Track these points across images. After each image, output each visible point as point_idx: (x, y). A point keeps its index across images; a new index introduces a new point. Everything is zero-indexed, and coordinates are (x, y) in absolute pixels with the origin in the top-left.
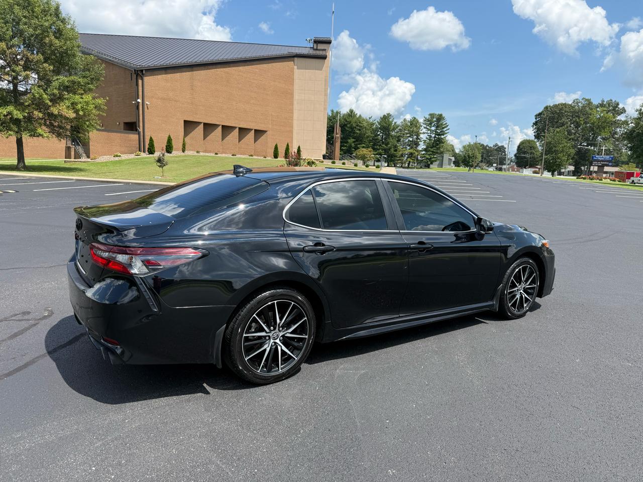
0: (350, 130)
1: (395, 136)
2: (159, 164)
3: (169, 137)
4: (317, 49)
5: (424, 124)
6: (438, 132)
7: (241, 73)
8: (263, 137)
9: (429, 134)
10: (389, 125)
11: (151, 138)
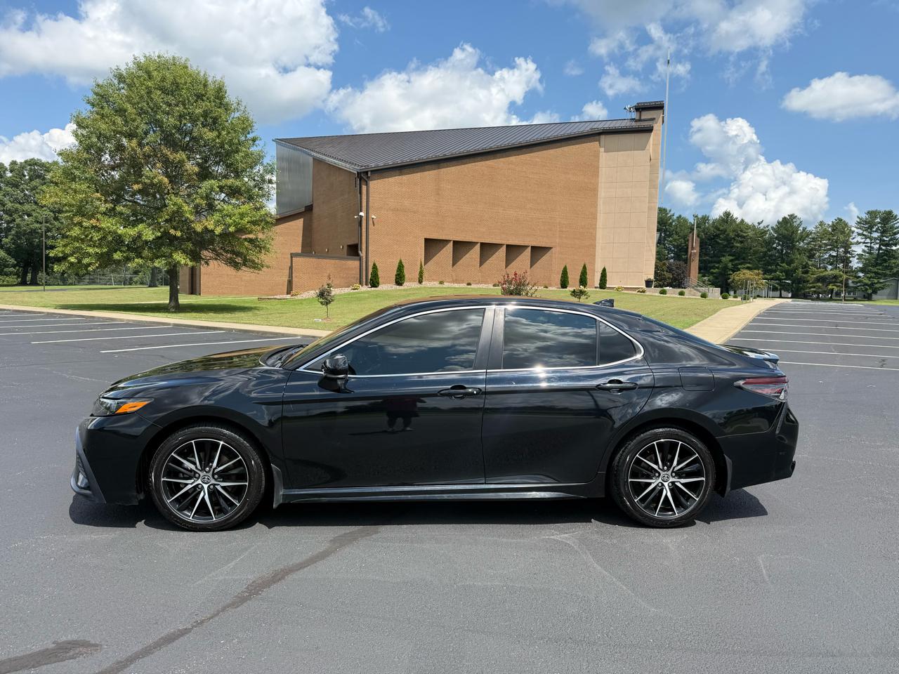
0: (725, 243)
1: (805, 250)
2: (321, 300)
3: (401, 262)
4: (640, 120)
5: (857, 228)
6: (884, 240)
7: (513, 166)
8: (546, 258)
9: (869, 245)
10: (793, 232)
11: (374, 265)
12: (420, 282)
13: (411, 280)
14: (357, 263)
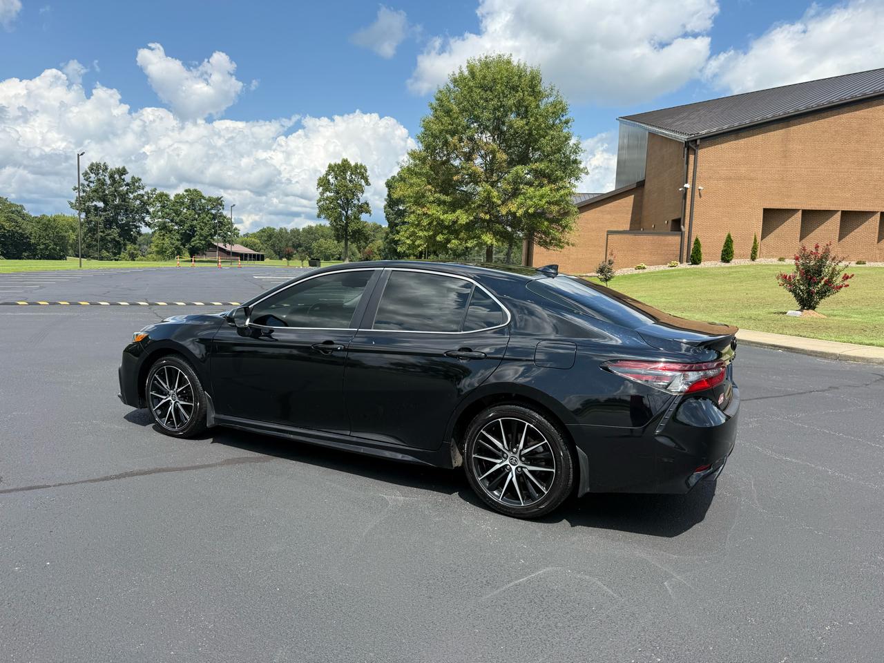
3: (729, 236)
11: (697, 240)
12: (753, 259)
13: (742, 256)
14: (677, 239)
